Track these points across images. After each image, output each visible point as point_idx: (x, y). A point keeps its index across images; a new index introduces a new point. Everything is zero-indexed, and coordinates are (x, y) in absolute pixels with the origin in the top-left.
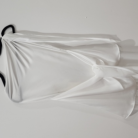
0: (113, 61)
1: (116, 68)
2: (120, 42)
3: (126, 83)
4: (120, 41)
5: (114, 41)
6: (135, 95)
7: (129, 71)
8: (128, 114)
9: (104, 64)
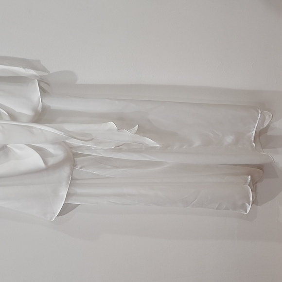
0: (29, 113)
1: (32, 127)
2: (47, 74)
3: (52, 156)
4: (48, 72)
5: (32, 72)
6: (70, 177)
7: (56, 132)
8: (54, 213)
9: (8, 118)
